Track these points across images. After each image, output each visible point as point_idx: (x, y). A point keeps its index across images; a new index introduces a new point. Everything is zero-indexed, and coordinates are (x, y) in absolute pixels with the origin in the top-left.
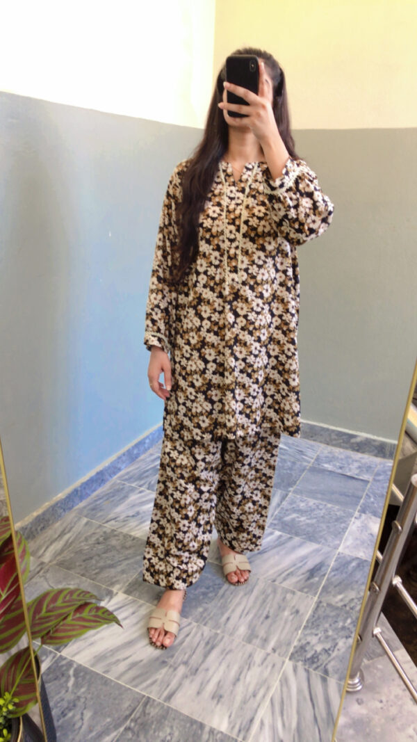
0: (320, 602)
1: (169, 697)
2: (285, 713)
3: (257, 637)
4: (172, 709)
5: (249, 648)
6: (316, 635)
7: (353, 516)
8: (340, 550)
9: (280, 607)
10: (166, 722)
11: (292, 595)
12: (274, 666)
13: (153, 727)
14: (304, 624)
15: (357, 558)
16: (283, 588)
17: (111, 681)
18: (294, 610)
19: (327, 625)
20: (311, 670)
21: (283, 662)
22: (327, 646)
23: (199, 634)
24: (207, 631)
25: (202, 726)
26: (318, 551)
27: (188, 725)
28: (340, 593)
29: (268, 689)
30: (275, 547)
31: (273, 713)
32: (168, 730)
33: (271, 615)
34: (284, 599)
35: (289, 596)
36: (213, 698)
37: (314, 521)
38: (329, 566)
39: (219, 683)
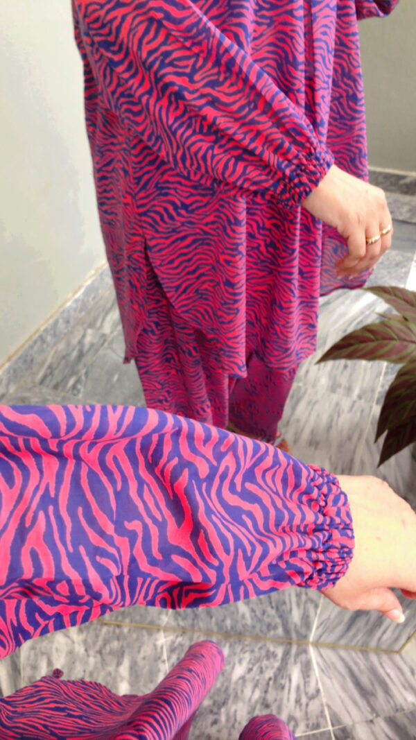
3: (339, 386)
5: (335, 397)
12: (362, 411)
21: (371, 408)
36: (310, 445)
39: (313, 431)
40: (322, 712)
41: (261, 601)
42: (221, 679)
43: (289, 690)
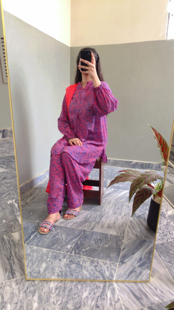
1: (92, 229)
2: (135, 228)
3: (117, 213)
4: (94, 232)
5: (115, 216)
6: (138, 211)
9: (122, 206)
10: (94, 235)
11: (125, 203)
12: (126, 219)
13: (90, 236)
16: (121, 202)
17: (69, 227)
18: (127, 206)
19: (141, 209)
20: (140, 219)
21: (129, 218)
22: (143, 213)
23: (96, 214)
24: (98, 213)
25: (107, 234)
27: (102, 235)
29: (127, 224)
30: (114, 192)
31: (131, 229)
32: (95, 237)
33: (119, 207)
34: (122, 204)
36: (108, 228)
39: (108, 224)
40: (121, 307)
41: (92, 270)
42: (78, 298)
43: (107, 300)
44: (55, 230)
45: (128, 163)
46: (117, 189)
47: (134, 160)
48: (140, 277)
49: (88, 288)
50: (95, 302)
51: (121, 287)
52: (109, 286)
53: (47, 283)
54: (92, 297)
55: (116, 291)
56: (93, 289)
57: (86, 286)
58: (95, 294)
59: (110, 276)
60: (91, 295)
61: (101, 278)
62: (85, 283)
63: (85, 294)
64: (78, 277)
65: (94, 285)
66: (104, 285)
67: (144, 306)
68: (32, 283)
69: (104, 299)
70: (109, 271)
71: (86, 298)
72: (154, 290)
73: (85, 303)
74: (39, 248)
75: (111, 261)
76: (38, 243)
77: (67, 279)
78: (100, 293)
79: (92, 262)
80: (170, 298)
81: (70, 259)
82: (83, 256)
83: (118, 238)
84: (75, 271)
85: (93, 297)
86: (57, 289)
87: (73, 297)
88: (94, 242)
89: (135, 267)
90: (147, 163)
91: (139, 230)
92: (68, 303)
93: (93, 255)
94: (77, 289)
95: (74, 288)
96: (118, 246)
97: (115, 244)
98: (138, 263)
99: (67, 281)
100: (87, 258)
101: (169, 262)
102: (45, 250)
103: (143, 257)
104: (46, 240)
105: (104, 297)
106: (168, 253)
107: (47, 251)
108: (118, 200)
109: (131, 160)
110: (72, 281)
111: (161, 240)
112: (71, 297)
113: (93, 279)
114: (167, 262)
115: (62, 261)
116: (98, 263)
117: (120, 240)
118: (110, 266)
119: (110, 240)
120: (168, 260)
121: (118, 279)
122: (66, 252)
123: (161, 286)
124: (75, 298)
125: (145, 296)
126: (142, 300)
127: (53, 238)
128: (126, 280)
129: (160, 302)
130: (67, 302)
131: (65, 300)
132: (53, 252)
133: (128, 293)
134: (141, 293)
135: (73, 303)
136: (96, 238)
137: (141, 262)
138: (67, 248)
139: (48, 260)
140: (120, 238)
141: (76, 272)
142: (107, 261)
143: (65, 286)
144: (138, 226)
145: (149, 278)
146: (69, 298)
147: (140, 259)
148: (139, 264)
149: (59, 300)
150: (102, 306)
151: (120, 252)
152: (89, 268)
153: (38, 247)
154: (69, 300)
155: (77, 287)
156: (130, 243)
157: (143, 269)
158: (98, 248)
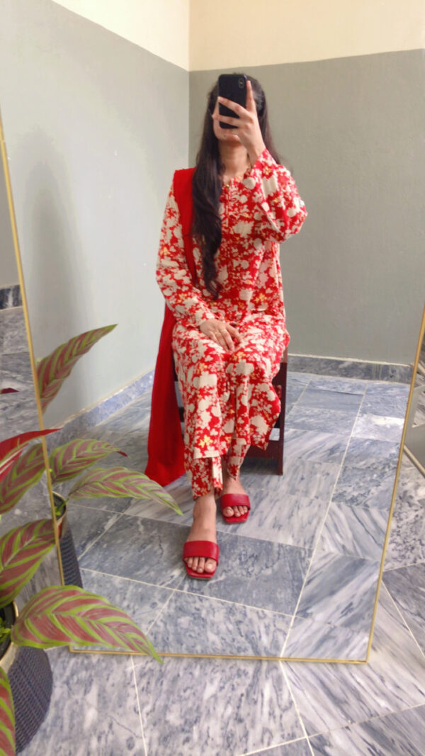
0: (346, 467)
2: (340, 530)
3: (299, 490)
4: (240, 537)
5: (294, 498)
6: (350, 486)
7: (355, 416)
8: (353, 435)
9: (311, 473)
10: (238, 544)
11: (319, 465)
12: (320, 506)
13: (228, 547)
14: (337, 480)
15: (369, 440)
16: (310, 461)
18: (325, 473)
19: (357, 480)
20: (353, 506)
21: (328, 504)
22: (362, 492)
25: (270, 543)
26: (331, 437)
27: (258, 544)
28: (361, 460)
29: (320, 519)
30: (294, 438)
31: (329, 531)
32: (242, 549)
33: (305, 476)
34: (313, 467)
35: (316, 466)
36: (274, 527)
37: (323, 421)
38: (346, 446)
39: (276, 518)
40: (297, 722)
41: (230, 632)
42: (192, 698)
43: (262, 704)
44: (144, 530)
45: (333, 364)
46: (303, 431)
47: (348, 357)
48: (346, 651)
49: (218, 676)
50: (234, 708)
51: (298, 675)
52: (268, 671)
53: (119, 662)
54: (226, 696)
55: (286, 683)
56: (230, 678)
57: (212, 671)
58: (233, 689)
59: (271, 648)
60: (224, 691)
61: (250, 653)
62: (210, 663)
63: (210, 690)
64: (193, 647)
65: (231, 668)
66: (256, 669)
67: (353, 721)
68: (83, 662)
69: (256, 702)
70: (271, 635)
71: (212, 700)
72: (378, 681)
73: (209, 711)
74: (104, 576)
75: (275, 611)
76: (102, 562)
77: (167, 652)
78: (246, 686)
79: (230, 612)
80: (415, 702)
81: (178, 604)
82: (208, 597)
83: (297, 552)
84: (188, 634)
85: (230, 698)
86: (142, 675)
87: (181, 697)
88: (238, 561)
89: (335, 627)
90: (380, 365)
91: (350, 535)
92: (170, 711)
93: (233, 595)
94: (190, 676)
95: (185, 673)
96: (296, 573)
97: (288, 568)
98: (342, 616)
99: (168, 657)
100: (218, 602)
101: (416, 615)
102: (118, 580)
103: (356, 601)
104: (122, 555)
105: (255, 697)
106: (416, 592)
107: (124, 582)
108: (303, 458)
109: (340, 357)
110: (179, 658)
111: (400, 559)
112: (176, 695)
113: (229, 654)
114: (412, 613)
115: (158, 609)
116: (245, 615)
117: (303, 559)
118: (274, 622)
119: (278, 558)
120: (414, 610)
121: (291, 655)
122: (169, 586)
123: (396, 672)
124: (186, 699)
125: (355, 696)
126: (346, 705)
127: (139, 551)
128: (312, 657)
129: (392, 710)
130: (166, 708)
131: (160, 703)
132: (139, 585)
133: (315, 687)
134: (344, 688)
135: (181, 711)
136: (244, 553)
137: (350, 615)
138: (172, 577)
139: (125, 604)
140: (303, 552)
141: (190, 636)
142: (266, 611)
143: (163, 670)
144: (349, 524)
145: (367, 653)
146: (171, 699)
147: (349, 608)
148: (344, 619)
149: (147, 703)
150: (250, 718)
151: (300, 589)
152: (223, 627)
153: (101, 573)
154: (170, 703)
155: (191, 673)
156: (327, 567)
157: (353, 632)
158: (245, 578)
